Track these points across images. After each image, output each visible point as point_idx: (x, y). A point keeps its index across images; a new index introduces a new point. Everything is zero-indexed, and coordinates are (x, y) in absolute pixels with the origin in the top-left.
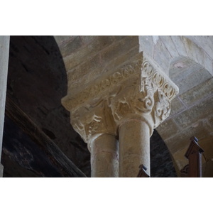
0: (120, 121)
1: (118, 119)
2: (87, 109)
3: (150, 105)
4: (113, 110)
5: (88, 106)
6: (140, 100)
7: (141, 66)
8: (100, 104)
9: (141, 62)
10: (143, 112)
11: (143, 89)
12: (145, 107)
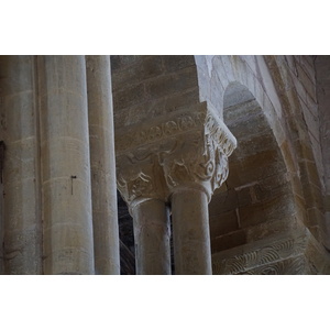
0: (175, 188)
1: (172, 185)
2: (130, 159)
3: (211, 171)
4: (165, 170)
5: (131, 156)
6: (201, 165)
7: (203, 121)
8: (148, 158)
9: (204, 116)
10: (204, 180)
11: (206, 153)
12: (206, 174)
